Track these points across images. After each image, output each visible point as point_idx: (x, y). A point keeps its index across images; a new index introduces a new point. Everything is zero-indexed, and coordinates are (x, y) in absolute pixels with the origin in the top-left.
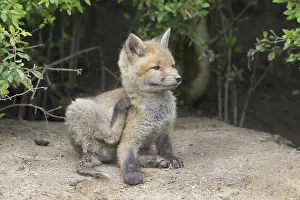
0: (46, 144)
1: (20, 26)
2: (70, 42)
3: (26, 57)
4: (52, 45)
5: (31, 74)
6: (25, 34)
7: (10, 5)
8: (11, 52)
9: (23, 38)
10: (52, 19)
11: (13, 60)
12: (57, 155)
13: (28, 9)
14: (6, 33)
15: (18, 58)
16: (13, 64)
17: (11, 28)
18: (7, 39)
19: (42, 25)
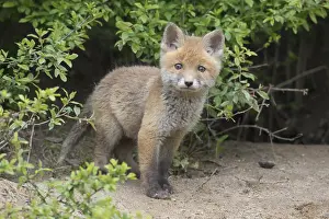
1: (245, 45)
2: (295, 62)
3: (252, 76)
4: (277, 65)
5: (256, 94)
6: (250, 53)
7: (233, 24)
8: (236, 72)
9: (248, 58)
10: (277, 38)
11: (238, 80)
12: (282, 178)
13: (253, 27)
14: (231, 52)
15: (243, 78)
16: (238, 84)
17: (236, 48)
18: (232, 59)
19: (267, 45)
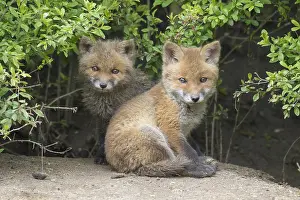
0: (44, 178)
1: (21, 68)
2: (66, 82)
3: (29, 96)
4: (49, 86)
5: (33, 112)
6: (25, 75)
7: (10, 47)
8: (14, 91)
9: (23, 79)
10: (50, 61)
11: (16, 99)
13: (28, 51)
14: (7, 74)
15: (21, 98)
16: (15, 103)
17: (12, 70)
18: (8, 79)
19: (40, 67)
